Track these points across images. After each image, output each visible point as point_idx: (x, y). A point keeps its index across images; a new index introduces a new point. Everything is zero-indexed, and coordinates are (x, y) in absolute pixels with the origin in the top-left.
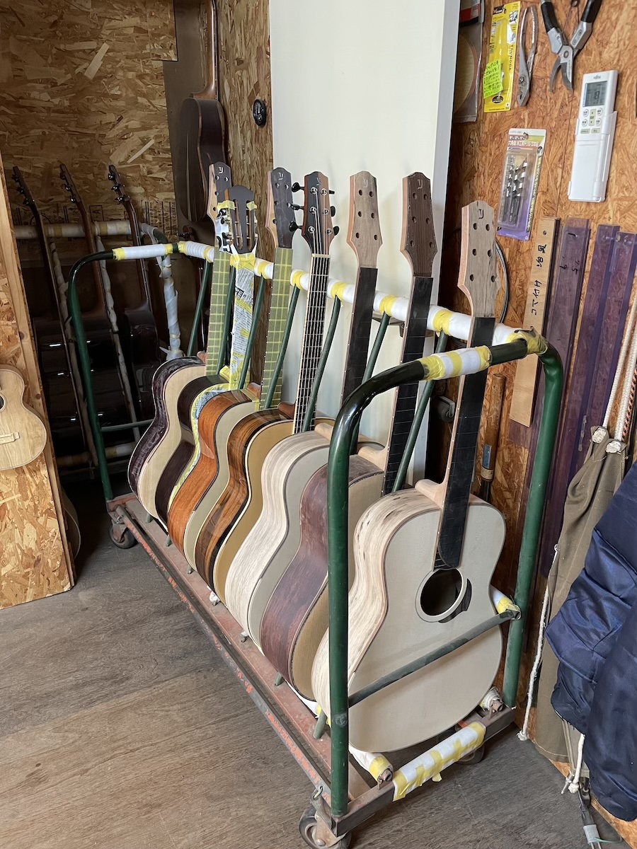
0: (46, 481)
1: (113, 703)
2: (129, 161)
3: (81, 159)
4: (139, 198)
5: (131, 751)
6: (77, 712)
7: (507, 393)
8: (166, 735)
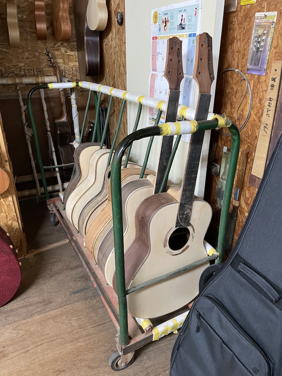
0: (11, 203)
1: (42, 315)
2: (56, 46)
3: (32, 45)
4: (61, 65)
5: (51, 341)
6: (25, 319)
7: (249, 160)
8: (69, 333)
